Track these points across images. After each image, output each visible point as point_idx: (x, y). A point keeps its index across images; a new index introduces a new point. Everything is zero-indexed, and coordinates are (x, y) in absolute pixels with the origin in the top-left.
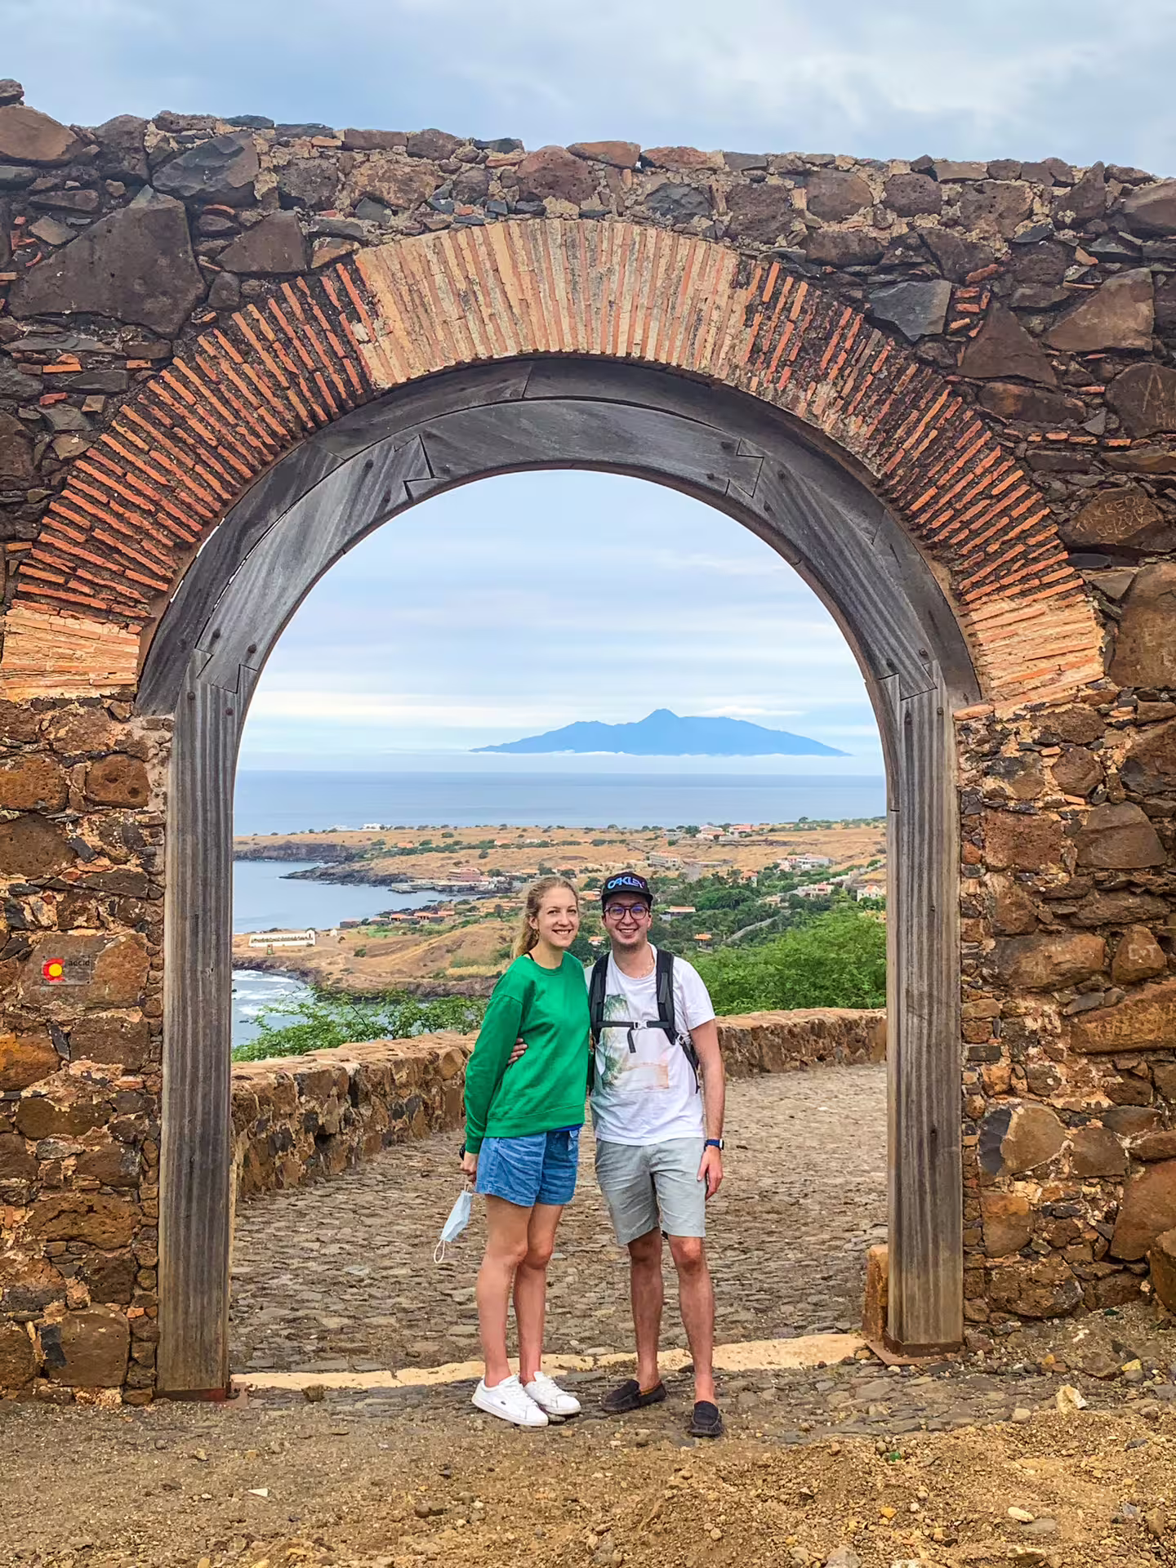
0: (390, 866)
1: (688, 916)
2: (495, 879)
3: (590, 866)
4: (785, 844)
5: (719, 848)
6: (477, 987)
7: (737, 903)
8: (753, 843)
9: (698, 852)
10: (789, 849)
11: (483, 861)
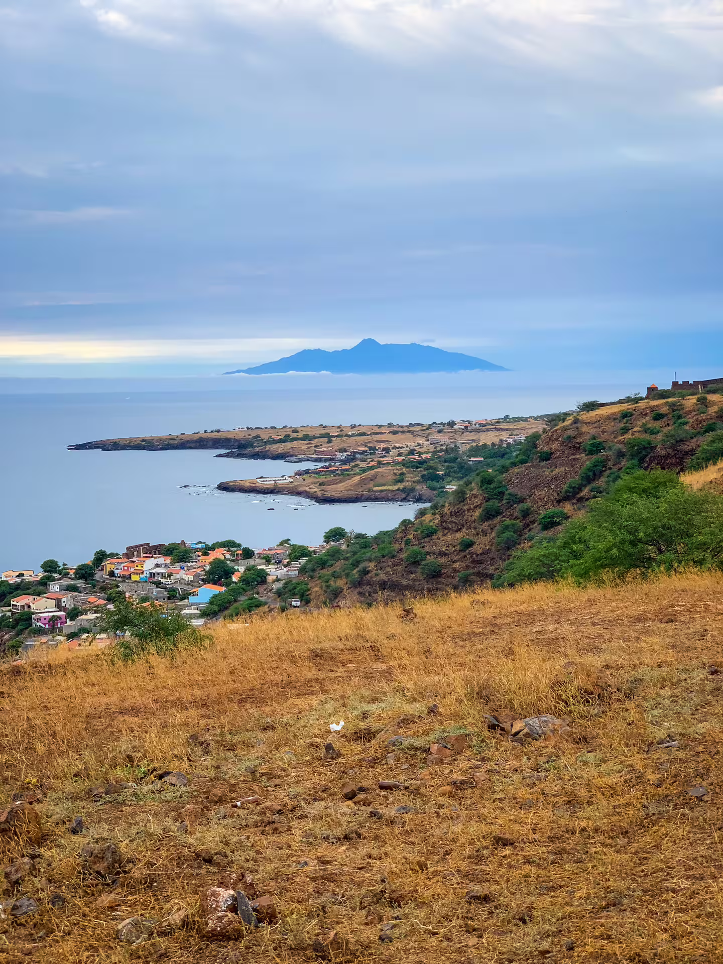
0: (279, 448)
1: (480, 462)
2: (345, 454)
3: (397, 445)
4: (506, 430)
5: (468, 433)
6: (389, 495)
7: (503, 455)
8: (488, 430)
9: (456, 436)
10: (509, 432)
11: (330, 445)
